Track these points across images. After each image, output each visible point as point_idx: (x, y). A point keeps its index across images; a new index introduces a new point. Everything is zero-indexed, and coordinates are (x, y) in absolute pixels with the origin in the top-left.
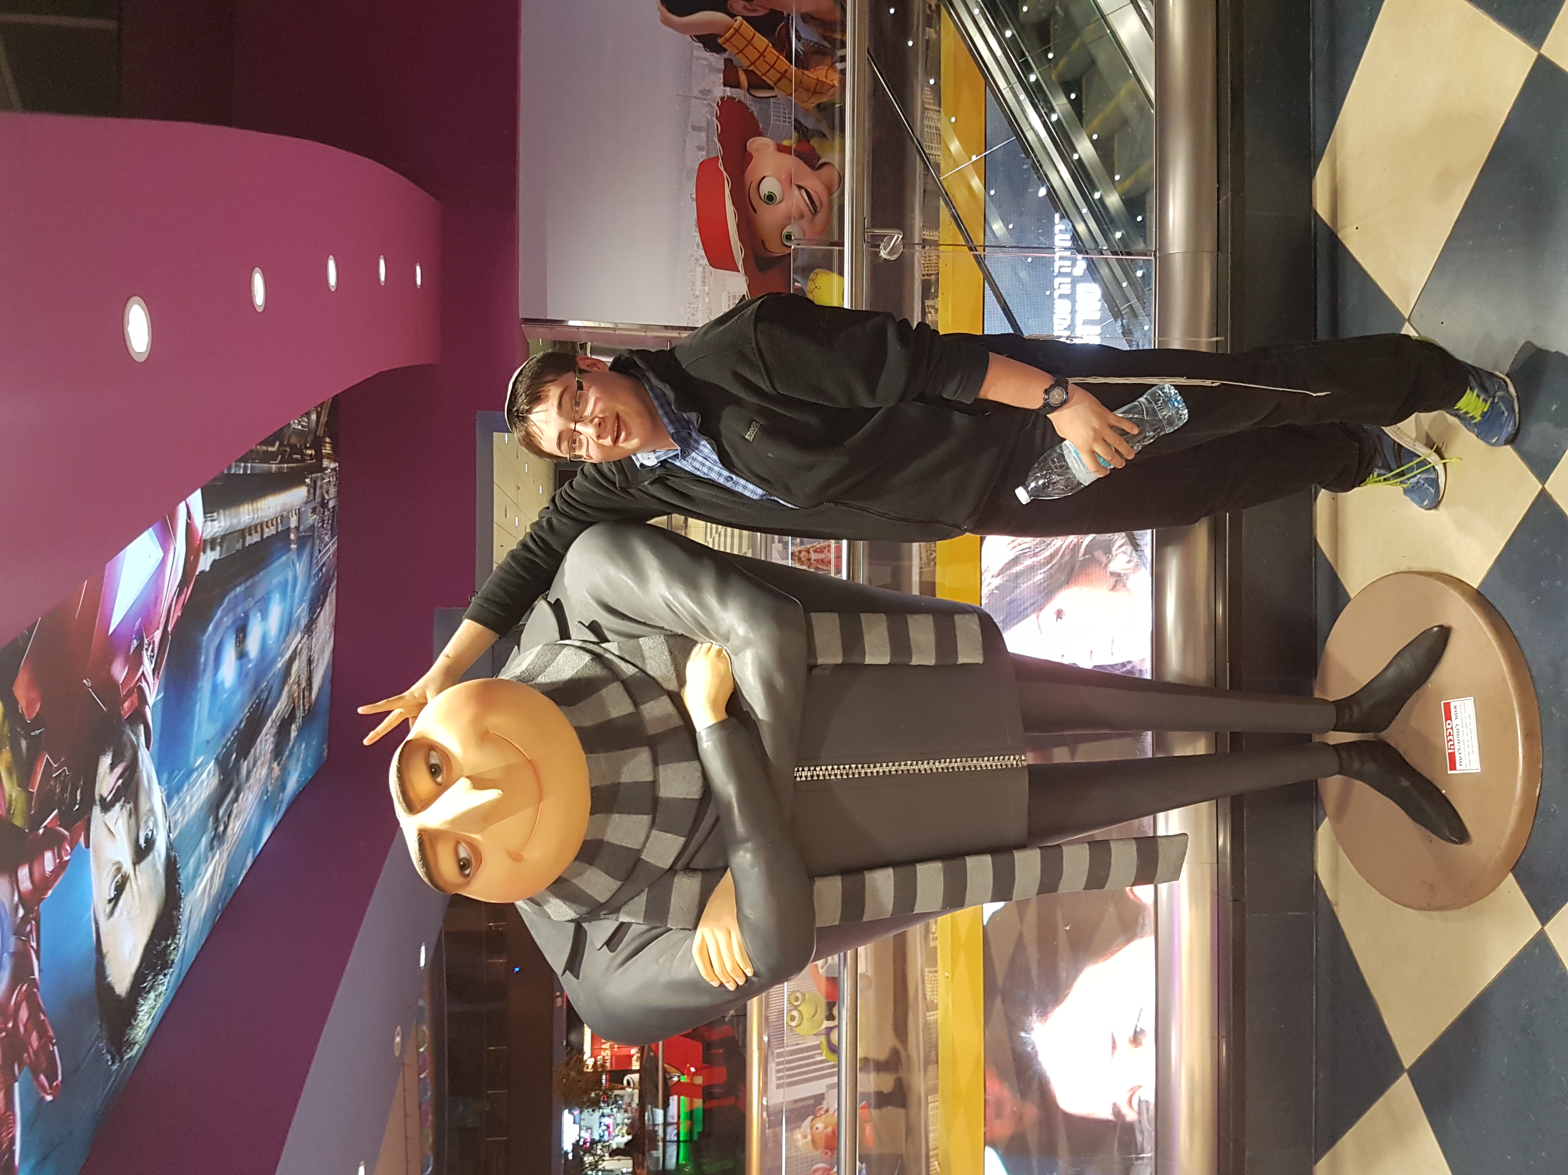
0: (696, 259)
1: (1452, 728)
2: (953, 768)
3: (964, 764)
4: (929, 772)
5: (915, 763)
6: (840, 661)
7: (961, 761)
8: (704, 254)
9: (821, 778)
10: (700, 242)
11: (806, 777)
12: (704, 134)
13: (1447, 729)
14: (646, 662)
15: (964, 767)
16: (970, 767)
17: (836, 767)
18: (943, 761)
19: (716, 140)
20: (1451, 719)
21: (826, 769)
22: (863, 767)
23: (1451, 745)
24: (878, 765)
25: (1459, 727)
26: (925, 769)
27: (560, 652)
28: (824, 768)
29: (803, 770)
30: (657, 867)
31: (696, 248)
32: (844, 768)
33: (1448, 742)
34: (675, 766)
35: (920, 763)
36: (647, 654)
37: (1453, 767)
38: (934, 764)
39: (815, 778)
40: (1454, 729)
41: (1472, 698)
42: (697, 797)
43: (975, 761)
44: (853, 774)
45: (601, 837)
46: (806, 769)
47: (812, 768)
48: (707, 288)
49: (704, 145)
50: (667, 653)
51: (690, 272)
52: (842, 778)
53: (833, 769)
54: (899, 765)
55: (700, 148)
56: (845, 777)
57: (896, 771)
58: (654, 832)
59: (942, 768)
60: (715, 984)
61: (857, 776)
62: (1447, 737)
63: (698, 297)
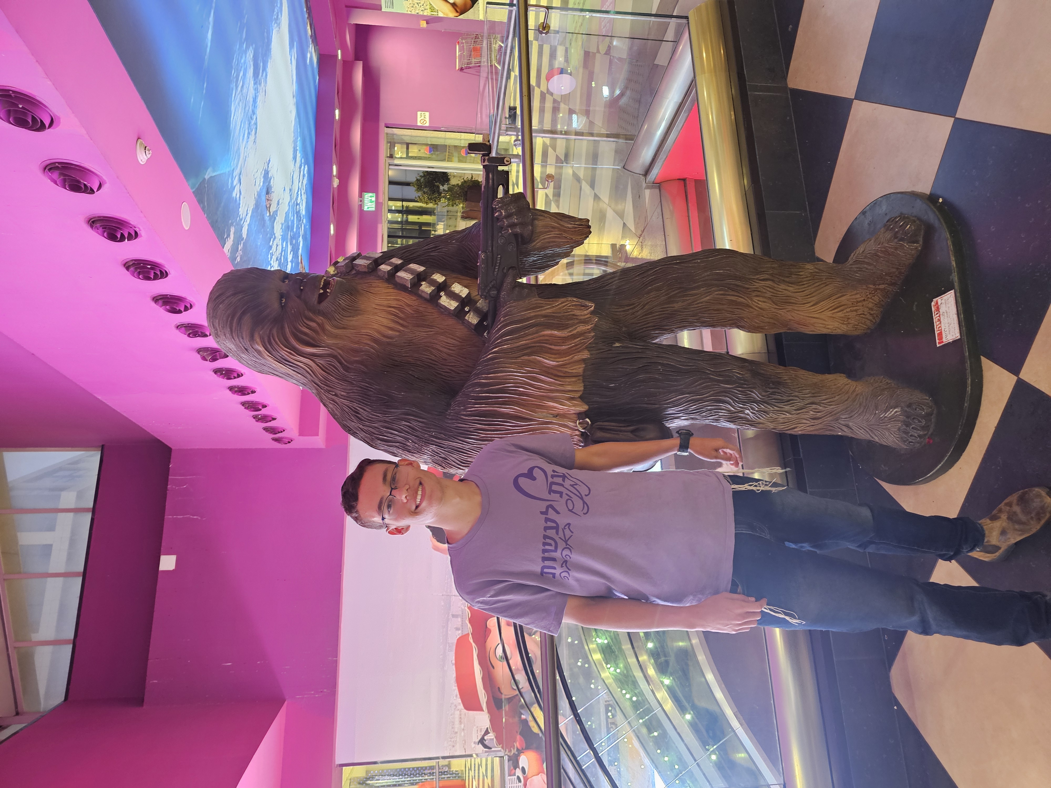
0: (455, 705)
8: (460, 702)
10: (458, 693)
12: (459, 619)
19: (468, 622)
31: (455, 698)
48: (462, 726)
49: (460, 627)
51: (451, 715)
55: (457, 629)
63: (456, 733)
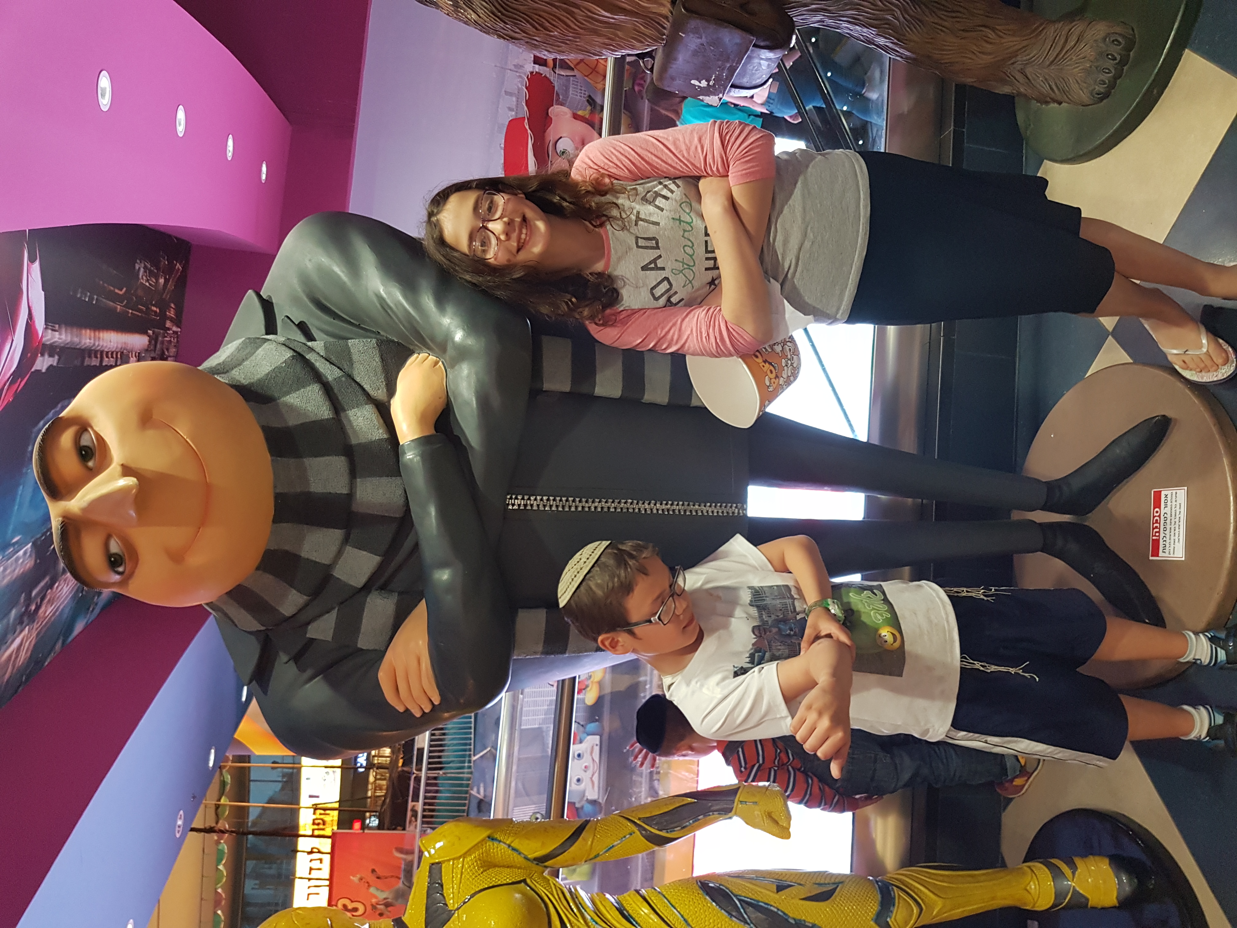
1: (1159, 516)
2: (674, 510)
3: (686, 507)
4: (649, 512)
5: (635, 502)
6: (567, 388)
7: (683, 505)
9: (535, 508)
11: (519, 505)
13: (1154, 517)
14: (354, 366)
15: (685, 511)
16: (691, 511)
17: (551, 498)
18: (665, 502)
20: (1159, 507)
21: (542, 500)
22: (580, 501)
23: (1156, 532)
24: (597, 500)
25: (1168, 516)
26: (646, 510)
27: (260, 346)
28: (539, 498)
29: (516, 498)
30: (346, 585)
32: (561, 500)
33: (1153, 529)
34: (375, 480)
35: (641, 502)
36: (355, 357)
37: (1156, 553)
38: (655, 505)
39: (529, 507)
40: (1162, 517)
41: (1186, 488)
42: (398, 516)
43: (697, 507)
44: (570, 507)
45: (287, 547)
46: (520, 497)
47: (526, 497)
50: (378, 359)
52: (557, 510)
53: (548, 500)
54: (619, 503)
56: (560, 509)
57: (615, 508)
58: (349, 549)
59: (663, 510)
60: (401, 709)
61: (573, 509)
62: (1153, 524)
